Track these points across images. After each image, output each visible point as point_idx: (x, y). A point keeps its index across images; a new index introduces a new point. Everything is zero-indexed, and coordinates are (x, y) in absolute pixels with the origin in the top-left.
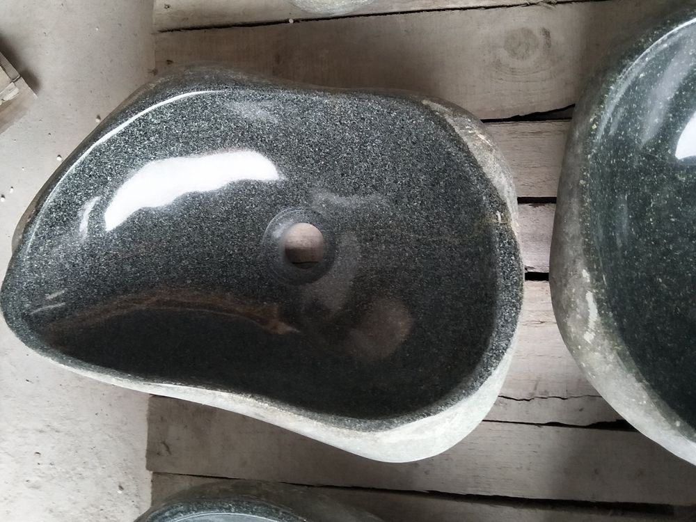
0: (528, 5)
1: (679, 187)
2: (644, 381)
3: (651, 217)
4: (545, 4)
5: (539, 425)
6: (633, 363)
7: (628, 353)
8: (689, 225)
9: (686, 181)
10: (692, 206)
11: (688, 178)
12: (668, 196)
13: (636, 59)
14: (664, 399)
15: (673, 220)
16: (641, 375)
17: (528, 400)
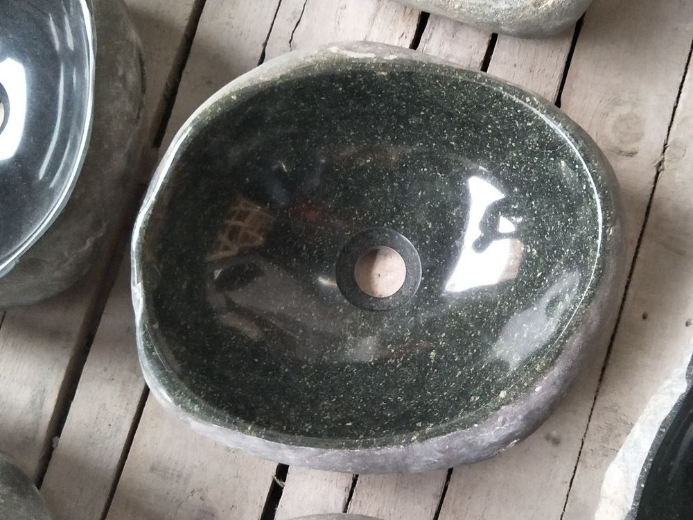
0: (665, 145)
1: (448, 207)
2: (280, 81)
3: (428, 169)
4: (660, 160)
5: (265, 44)
6: (299, 76)
7: (310, 74)
8: (412, 208)
9: (451, 215)
10: (428, 216)
11: (454, 218)
12: (443, 193)
13: (580, 154)
14: (260, 93)
15: (420, 194)
16: (287, 80)
17: (290, 42)
